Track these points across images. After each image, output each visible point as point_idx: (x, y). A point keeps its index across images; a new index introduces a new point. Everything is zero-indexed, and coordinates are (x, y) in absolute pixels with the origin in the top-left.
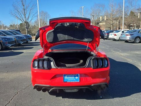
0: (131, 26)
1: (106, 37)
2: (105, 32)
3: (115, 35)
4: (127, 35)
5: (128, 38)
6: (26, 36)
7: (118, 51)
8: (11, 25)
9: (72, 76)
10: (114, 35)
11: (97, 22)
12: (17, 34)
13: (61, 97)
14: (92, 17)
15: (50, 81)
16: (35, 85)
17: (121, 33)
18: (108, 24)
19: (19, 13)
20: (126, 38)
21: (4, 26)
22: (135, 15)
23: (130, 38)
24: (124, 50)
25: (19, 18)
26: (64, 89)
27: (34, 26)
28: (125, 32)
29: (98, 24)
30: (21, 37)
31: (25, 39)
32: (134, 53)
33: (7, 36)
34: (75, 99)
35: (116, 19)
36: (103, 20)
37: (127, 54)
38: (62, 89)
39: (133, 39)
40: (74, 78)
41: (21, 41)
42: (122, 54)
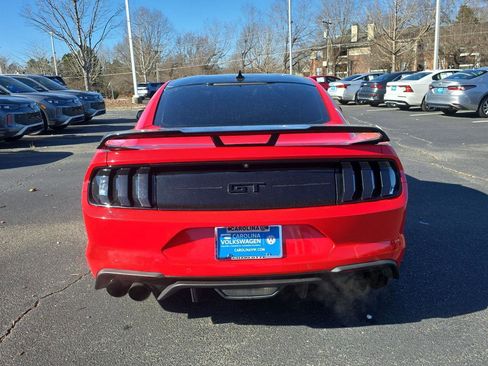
0: (464, 60)
1: (376, 98)
2: (371, 78)
3: (409, 89)
4: (451, 88)
5: (456, 97)
6: (84, 95)
7: (422, 145)
8: (32, 61)
9: (250, 236)
10: (404, 89)
11: (339, 46)
12: (52, 88)
13: (209, 319)
14: (322, 26)
15: (161, 256)
16: (101, 272)
17: (428, 80)
18: (380, 53)
19: (57, 15)
20: (449, 100)
21: (9, 64)
22: (476, 20)
23: (461, 97)
24: (443, 142)
25: (59, 30)
26: (220, 288)
27: (116, 62)
28: (443, 76)
29: (345, 53)
30: (66, 99)
31: (80, 107)
32: (479, 149)
33: (12, 94)
34: (266, 328)
35: (410, 35)
36: (362, 38)
37: (455, 156)
38: (212, 288)
39: (473, 102)
40: (259, 241)
41: (65, 112)
42: (438, 156)
